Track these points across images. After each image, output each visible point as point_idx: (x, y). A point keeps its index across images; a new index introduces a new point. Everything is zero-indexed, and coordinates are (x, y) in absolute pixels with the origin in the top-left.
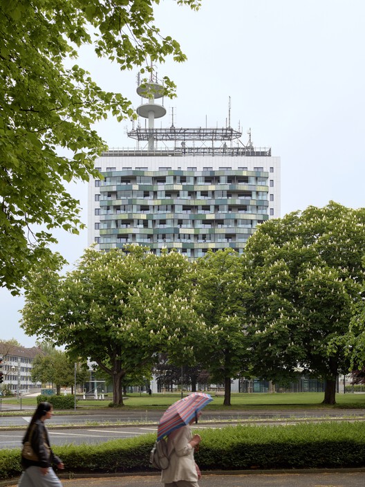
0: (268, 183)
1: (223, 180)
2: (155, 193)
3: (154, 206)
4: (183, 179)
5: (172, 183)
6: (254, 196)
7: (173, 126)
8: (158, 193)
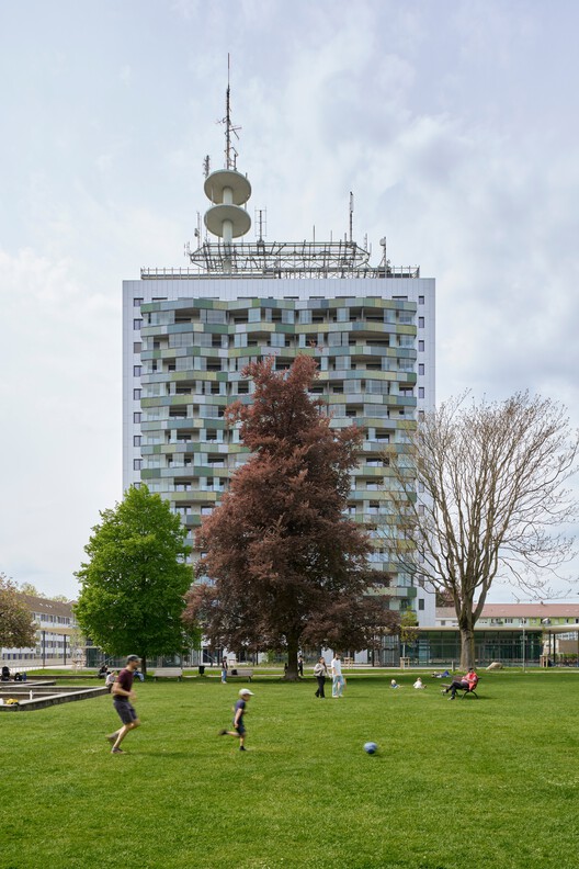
0: (416, 321)
1: (343, 314)
2: (231, 338)
3: (228, 359)
4: (277, 316)
5: (259, 320)
6: (393, 343)
7: (261, 240)
8: (236, 338)
